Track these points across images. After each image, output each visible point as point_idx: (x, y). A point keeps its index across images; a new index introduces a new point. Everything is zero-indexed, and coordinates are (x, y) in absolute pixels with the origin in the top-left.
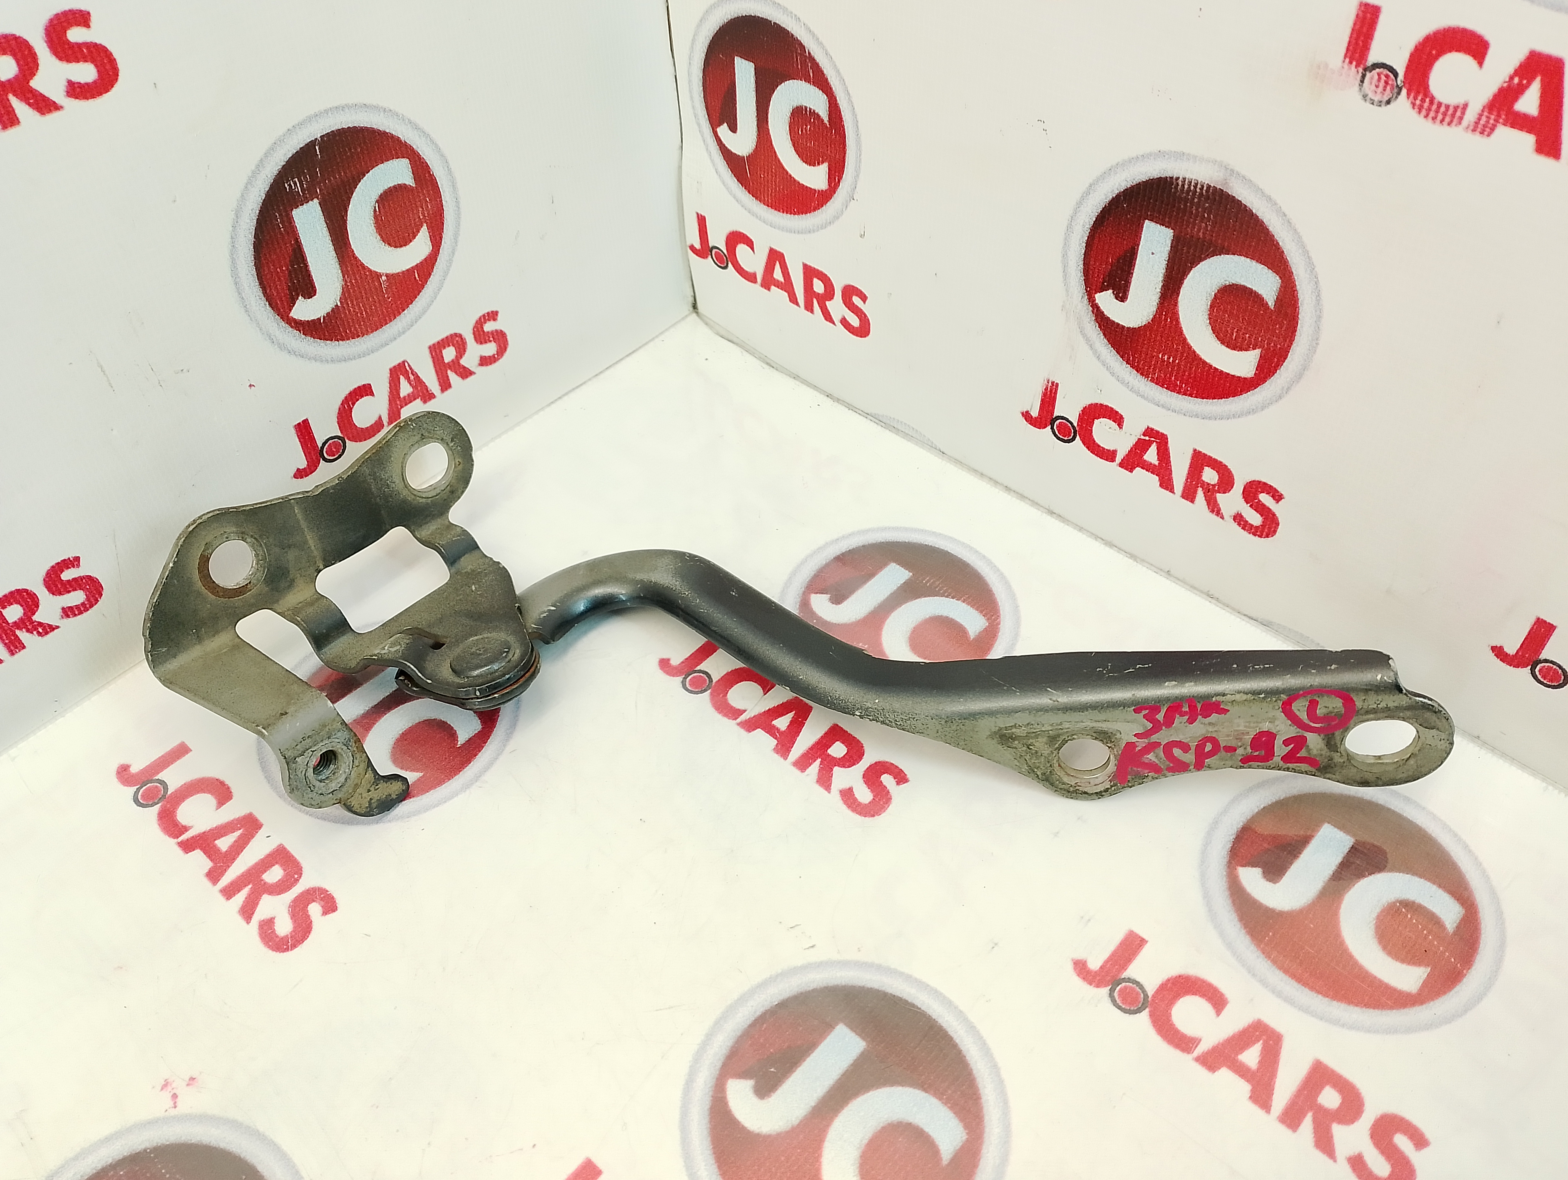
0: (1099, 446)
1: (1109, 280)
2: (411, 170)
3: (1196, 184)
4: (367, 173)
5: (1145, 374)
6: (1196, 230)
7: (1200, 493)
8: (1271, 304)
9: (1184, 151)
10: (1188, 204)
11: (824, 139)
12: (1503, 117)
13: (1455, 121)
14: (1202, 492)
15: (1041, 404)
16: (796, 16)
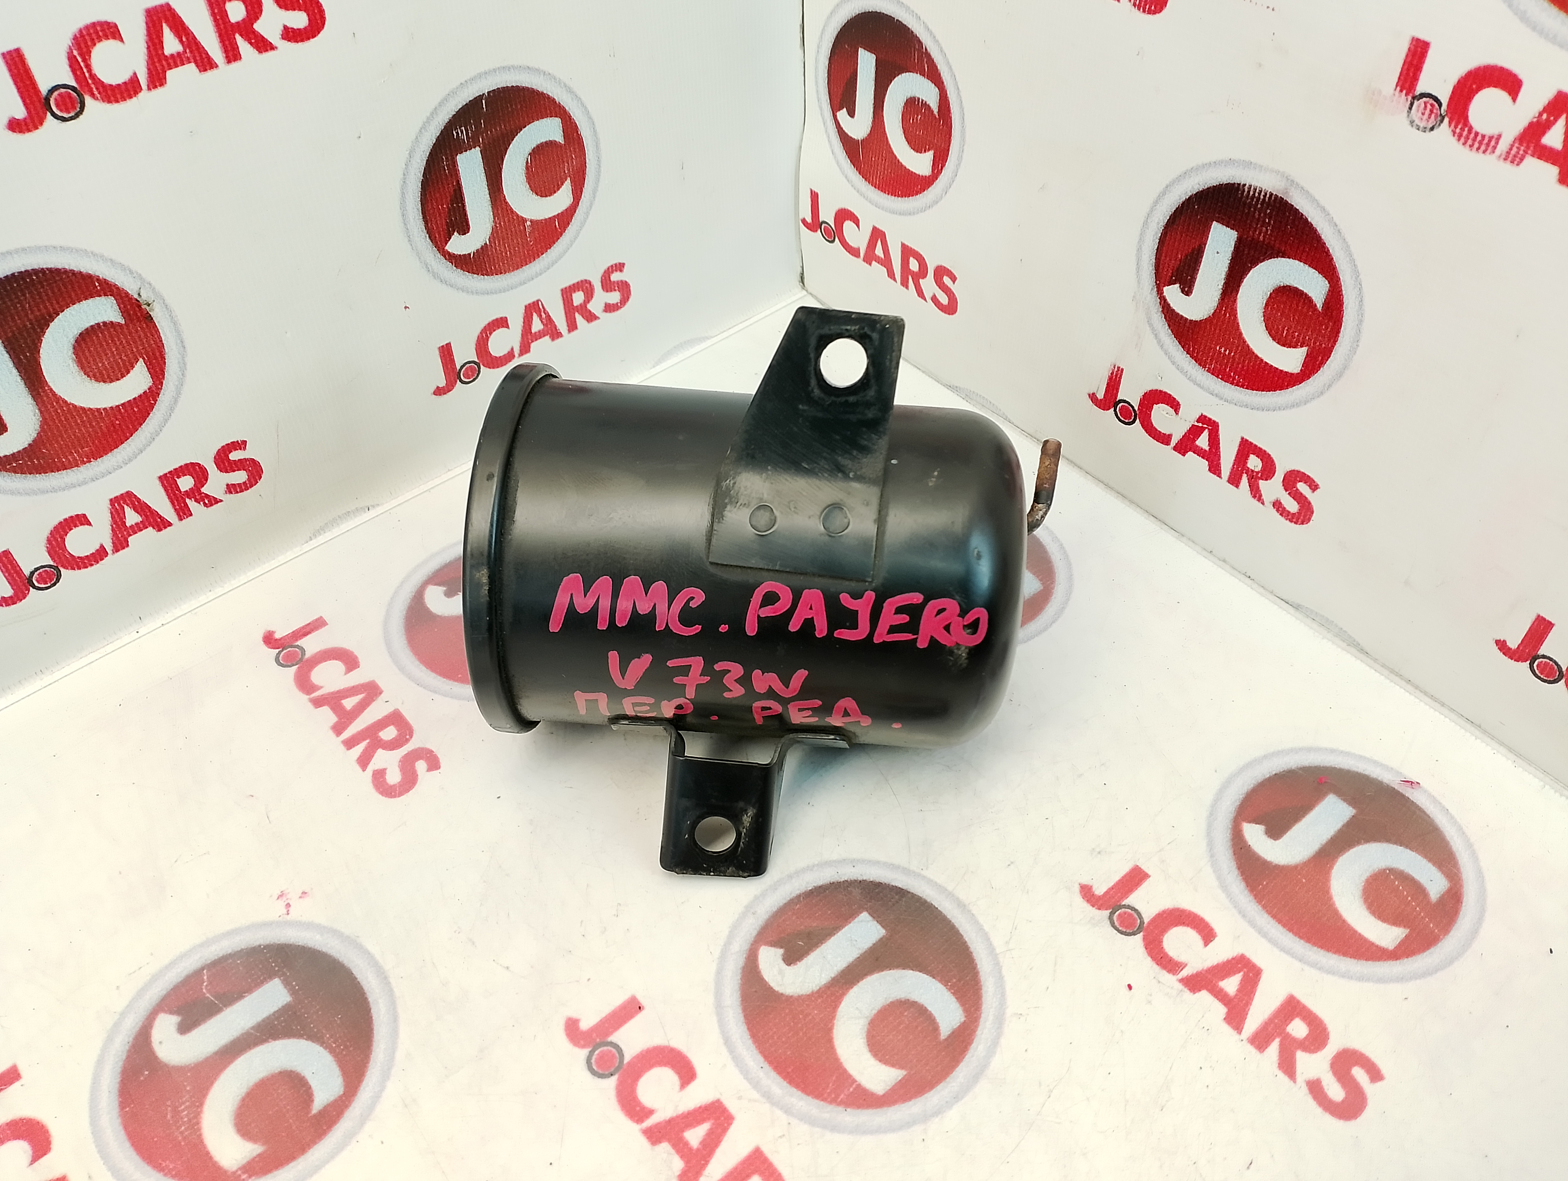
0: (1156, 430)
1: (1177, 275)
2: (562, 129)
3: (1261, 191)
4: (524, 127)
5: (1203, 364)
6: (1257, 233)
7: (1245, 479)
8: (1319, 306)
9: (1252, 161)
10: (1252, 209)
11: (933, 129)
12: (1532, 148)
13: (1490, 149)
14: (1246, 478)
15: (1106, 387)
16: (917, 14)
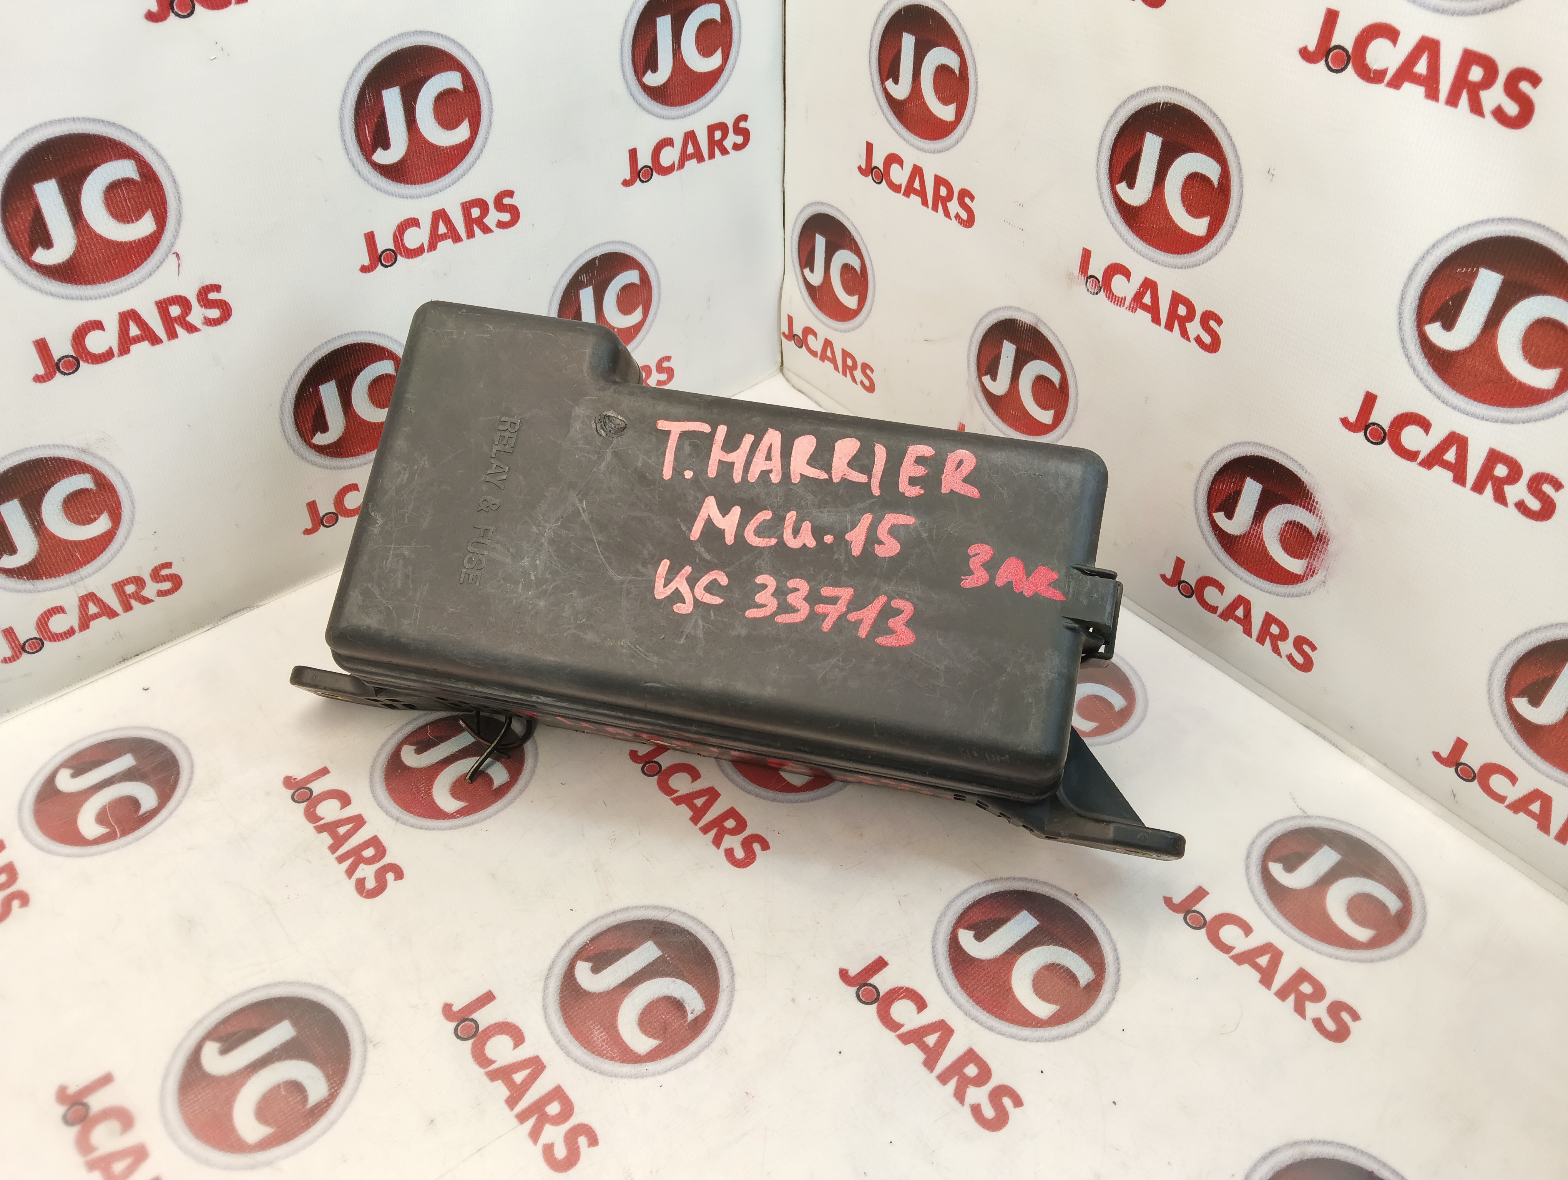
1: (988, 370)
2: (639, 276)
3: (1024, 323)
4: (619, 275)
6: (1024, 346)
8: (1057, 385)
9: (1021, 307)
10: (1022, 334)
11: (858, 282)
12: (1139, 305)
13: (1122, 304)
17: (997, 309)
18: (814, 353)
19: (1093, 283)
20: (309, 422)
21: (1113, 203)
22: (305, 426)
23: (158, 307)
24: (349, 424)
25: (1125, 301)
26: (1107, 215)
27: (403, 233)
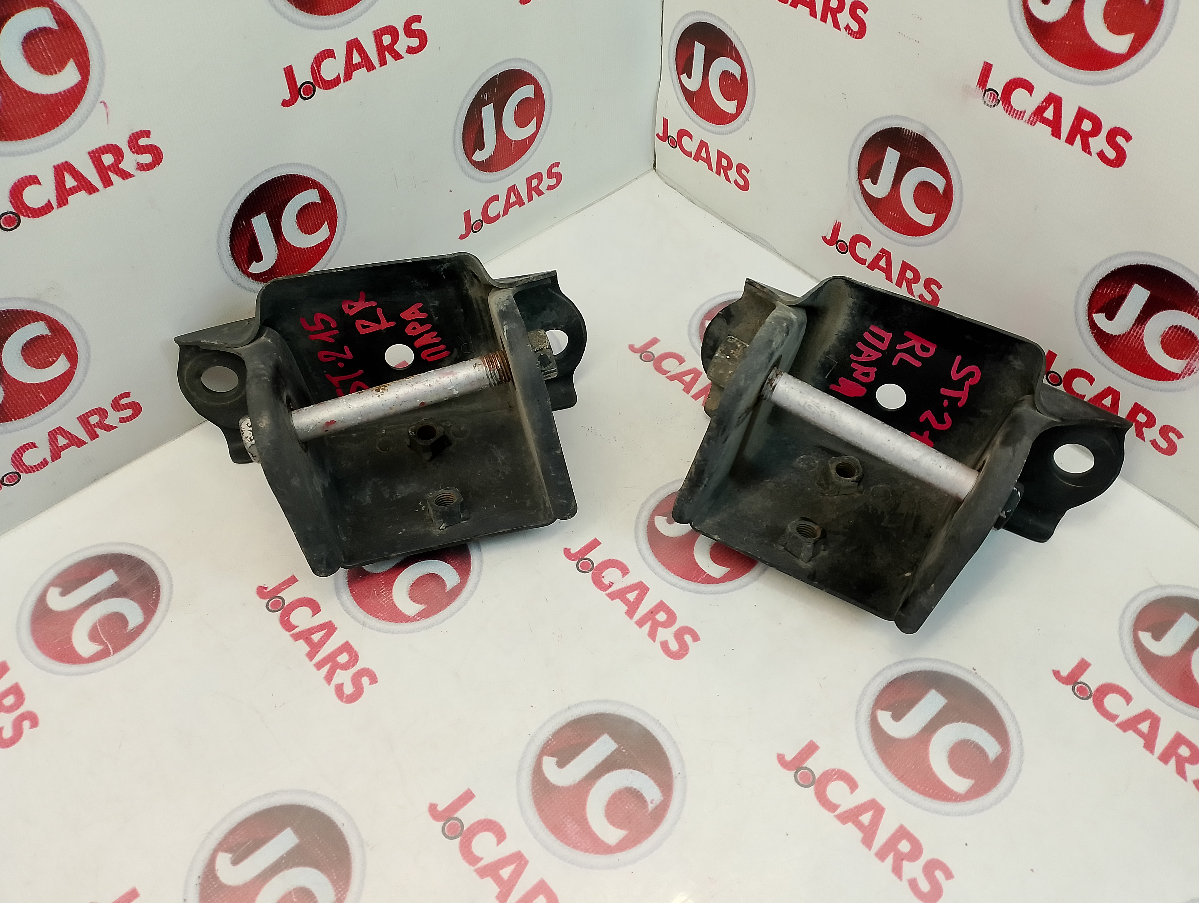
1: (869, 174)
2: (534, 90)
4: (516, 91)
5: (882, 221)
6: (910, 153)
7: (904, 282)
12: (1040, 118)
13: (1020, 118)
15: (832, 233)
17: (883, 118)
18: (689, 154)
19: (991, 96)
20: (245, 253)
21: (1023, 18)
22: (241, 257)
23: (90, 156)
24: (281, 252)
25: (1024, 115)
26: (1016, 30)
27: (321, 64)
